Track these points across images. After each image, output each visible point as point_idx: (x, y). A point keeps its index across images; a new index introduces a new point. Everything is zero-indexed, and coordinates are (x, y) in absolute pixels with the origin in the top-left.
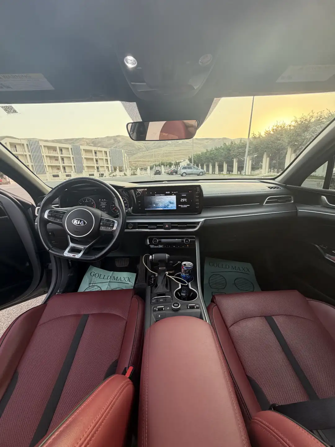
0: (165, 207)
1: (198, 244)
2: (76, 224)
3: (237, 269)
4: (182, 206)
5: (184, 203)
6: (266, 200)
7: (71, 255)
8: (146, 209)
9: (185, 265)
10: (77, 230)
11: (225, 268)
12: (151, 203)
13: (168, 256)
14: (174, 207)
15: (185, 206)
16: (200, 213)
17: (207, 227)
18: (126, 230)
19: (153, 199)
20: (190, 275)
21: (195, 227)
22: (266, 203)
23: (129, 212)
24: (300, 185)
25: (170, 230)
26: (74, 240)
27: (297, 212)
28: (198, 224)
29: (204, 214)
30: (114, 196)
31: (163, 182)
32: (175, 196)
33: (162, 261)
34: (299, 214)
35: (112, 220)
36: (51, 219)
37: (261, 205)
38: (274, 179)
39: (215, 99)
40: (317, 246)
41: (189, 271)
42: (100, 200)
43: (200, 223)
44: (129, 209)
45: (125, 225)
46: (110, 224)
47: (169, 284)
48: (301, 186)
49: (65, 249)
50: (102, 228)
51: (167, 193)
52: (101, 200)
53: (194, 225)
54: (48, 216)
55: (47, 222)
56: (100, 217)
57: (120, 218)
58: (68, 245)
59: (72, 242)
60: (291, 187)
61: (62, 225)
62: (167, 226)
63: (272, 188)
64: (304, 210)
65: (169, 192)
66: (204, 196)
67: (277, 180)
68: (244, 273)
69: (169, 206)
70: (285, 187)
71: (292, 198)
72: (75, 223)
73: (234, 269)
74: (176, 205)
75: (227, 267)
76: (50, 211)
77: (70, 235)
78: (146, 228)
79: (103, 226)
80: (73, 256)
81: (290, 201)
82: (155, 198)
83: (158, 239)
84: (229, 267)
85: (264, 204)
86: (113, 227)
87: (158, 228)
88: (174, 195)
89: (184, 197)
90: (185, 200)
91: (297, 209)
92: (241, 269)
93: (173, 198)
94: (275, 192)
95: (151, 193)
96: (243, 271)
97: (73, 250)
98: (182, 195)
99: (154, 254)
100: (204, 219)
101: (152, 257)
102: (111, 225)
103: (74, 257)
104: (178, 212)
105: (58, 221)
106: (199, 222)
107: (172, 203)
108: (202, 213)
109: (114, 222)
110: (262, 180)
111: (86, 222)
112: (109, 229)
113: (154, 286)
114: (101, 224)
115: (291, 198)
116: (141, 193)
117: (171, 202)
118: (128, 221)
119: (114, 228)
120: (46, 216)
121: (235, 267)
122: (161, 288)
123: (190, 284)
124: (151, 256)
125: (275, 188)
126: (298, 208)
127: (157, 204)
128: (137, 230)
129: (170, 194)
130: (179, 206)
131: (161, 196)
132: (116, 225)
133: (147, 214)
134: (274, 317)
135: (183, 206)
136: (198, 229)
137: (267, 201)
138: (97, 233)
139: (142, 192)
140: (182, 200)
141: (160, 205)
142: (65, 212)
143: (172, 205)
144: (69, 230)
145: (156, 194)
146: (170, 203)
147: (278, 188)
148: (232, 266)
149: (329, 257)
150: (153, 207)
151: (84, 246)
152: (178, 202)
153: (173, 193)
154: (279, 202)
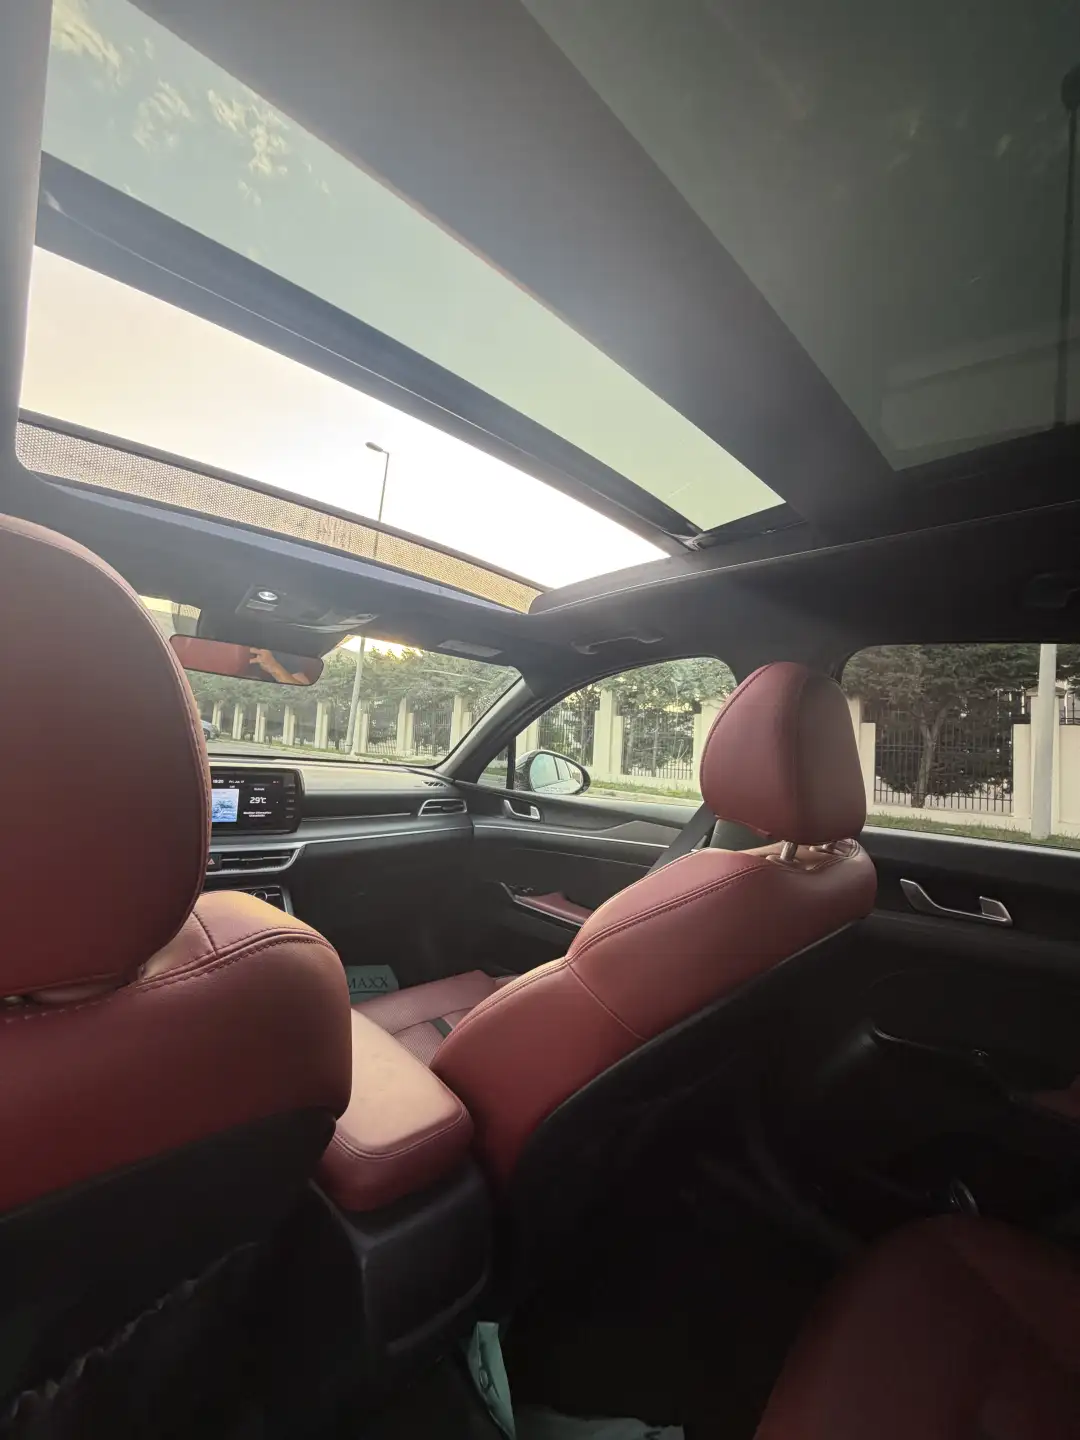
1: (289, 900)
4: (251, 814)
5: (257, 807)
6: (423, 807)
14: (232, 816)
15: (261, 814)
16: (294, 830)
17: (310, 861)
21: (284, 862)
22: (422, 812)
24: (476, 781)
25: (218, 870)
27: (473, 829)
28: (291, 856)
29: (300, 834)
32: (237, 791)
34: (476, 832)
37: (414, 816)
38: (434, 768)
40: (503, 884)
43: (297, 852)
48: (478, 784)
51: (216, 781)
53: (277, 857)
60: (462, 784)
62: (211, 862)
63: (431, 784)
64: (484, 825)
65: (221, 781)
66: (307, 793)
67: (441, 769)
69: (219, 815)
70: (452, 784)
71: (465, 804)
74: (237, 812)
81: (462, 809)
85: (419, 814)
88: (234, 787)
89: (259, 794)
90: (261, 800)
91: (473, 825)
92: (368, 983)
94: (437, 792)
98: (256, 789)
100: (305, 843)
106: (292, 851)
107: (228, 807)
108: (298, 830)
110: (413, 768)
115: (462, 803)
117: (226, 804)
125: (437, 784)
126: (474, 822)
129: (226, 786)
130: (245, 813)
134: (444, 1018)
135: (255, 814)
136: (287, 869)
137: (425, 809)
140: (254, 801)
143: (225, 812)
146: (223, 806)
147: (442, 785)
149: (519, 900)
152: (244, 804)
153: (232, 784)
154: (444, 811)
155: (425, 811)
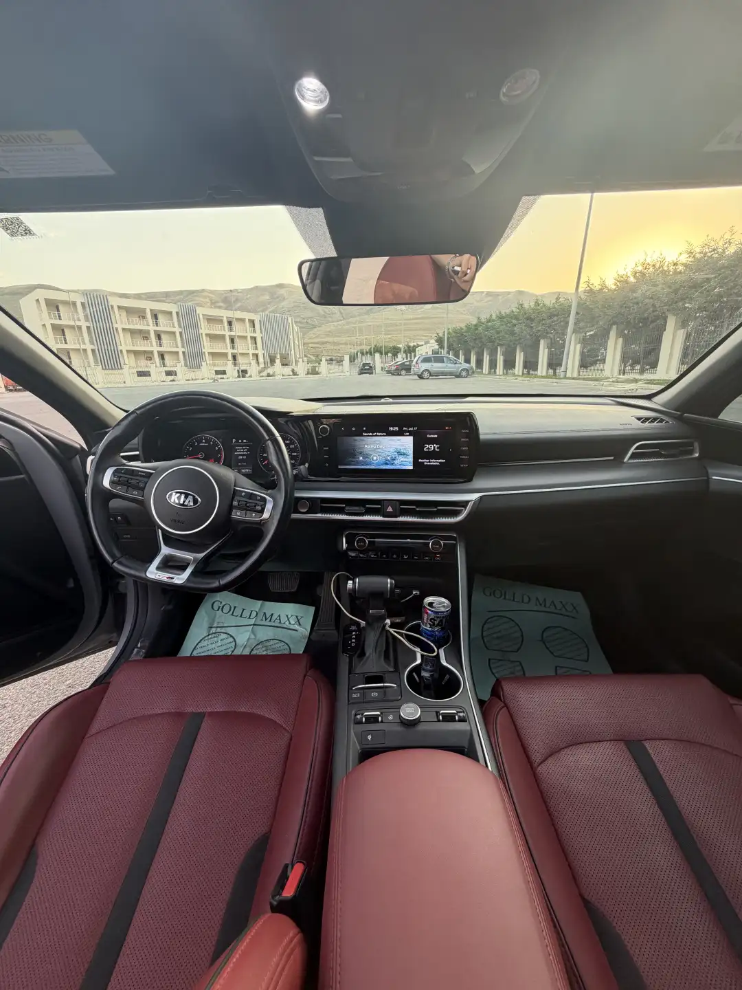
0: (386, 464)
1: (464, 550)
2: (176, 504)
3: (548, 605)
4: (426, 462)
5: (431, 455)
6: (632, 450)
7: (163, 576)
8: (339, 467)
9: (431, 604)
10: (179, 517)
11: (521, 601)
12: (352, 454)
13: (391, 584)
14: (407, 463)
15: (435, 462)
16: (470, 480)
17: (482, 513)
18: (294, 516)
19: (357, 443)
20: (442, 629)
21: (456, 513)
22: (631, 457)
23: (301, 474)
24: (716, 415)
25: (396, 517)
26: (170, 540)
27: (708, 478)
28: (465, 507)
29: (478, 483)
30: (267, 438)
31: (383, 400)
32: (411, 438)
33: (377, 596)
34: (712, 487)
35: (259, 496)
36: (118, 490)
37: (617, 462)
38: (649, 397)
39: (525, 199)
41: (441, 621)
42: (234, 441)
43: (470, 506)
44: (302, 467)
45: (292, 504)
46: (255, 505)
47: (391, 650)
48: (719, 417)
49: (151, 561)
50: (237, 515)
51: (391, 429)
52: (237, 441)
53: (452, 508)
54: (112, 482)
55: (109, 495)
56: (233, 487)
57: (280, 490)
58: (157, 550)
59: (166, 544)
60: (695, 419)
61: (143, 504)
62: (390, 509)
63: (645, 420)
64: (727, 477)
65: (396, 428)
66: (481, 437)
67: (656, 399)
68: (565, 615)
69: (396, 462)
70: (679, 419)
71: (696, 445)
72: (172, 500)
73: (541, 605)
74: (411, 460)
75: (526, 599)
76: (115, 472)
77: (163, 530)
78: (341, 511)
79: (239, 508)
80: (167, 578)
81: (691, 452)
82: (363, 440)
83: (367, 538)
84: (529, 601)
85: (626, 460)
86: (262, 511)
87: (369, 512)
88: (408, 434)
89: (432, 441)
90: (434, 447)
91: (708, 476)
92: (559, 606)
93: (407, 442)
94: (656, 431)
95: (354, 429)
96: (563, 611)
97: (169, 564)
98: (428, 436)
99: (358, 576)
100: (479, 494)
101: (354, 583)
102: (259, 508)
103: (170, 581)
104: (419, 475)
105: (135, 494)
106: (467, 502)
107: (404, 454)
108: (474, 479)
109: (264, 500)
110: (620, 400)
111: (199, 500)
112: (253, 517)
113: (356, 655)
114: (235, 503)
115: (692, 444)
116: (330, 427)
117: (402, 451)
118: (298, 494)
119: (266, 515)
120: (106, 483)
121: (545, 600)
122: (373, 662)
123: (442, 652)
124: (351, 582)
125: (654, 420)
126: (710, 471)
127: (366, 456)
128: (320, 515)
129: (400, 433)
130: (420, 460)
131: (376, 436)
132: (269, 506)
133: (342, 479)
134: (647, 744)
135: (430, 462)
136: (466, 518)
137: (633, 453)
138: (224, 525)
139: (332, 427)
140: (428, 448)
141: (375, 458)
142: (151, 474)
143: (402, 459)
144: (158, 517)
145: (366, 432)
146: (400, 454)
147: (662, 421)
148: (537, 599)
150: (358, 463)
151: (194, 555)
152: (418, 452)
153: (406, 431)
154: (665, 456)
155: (634, 456)
